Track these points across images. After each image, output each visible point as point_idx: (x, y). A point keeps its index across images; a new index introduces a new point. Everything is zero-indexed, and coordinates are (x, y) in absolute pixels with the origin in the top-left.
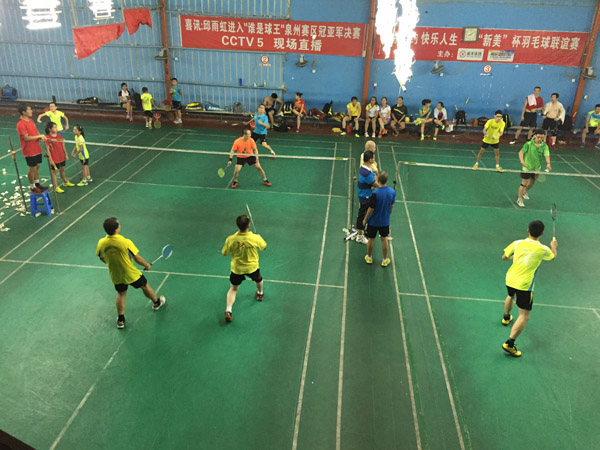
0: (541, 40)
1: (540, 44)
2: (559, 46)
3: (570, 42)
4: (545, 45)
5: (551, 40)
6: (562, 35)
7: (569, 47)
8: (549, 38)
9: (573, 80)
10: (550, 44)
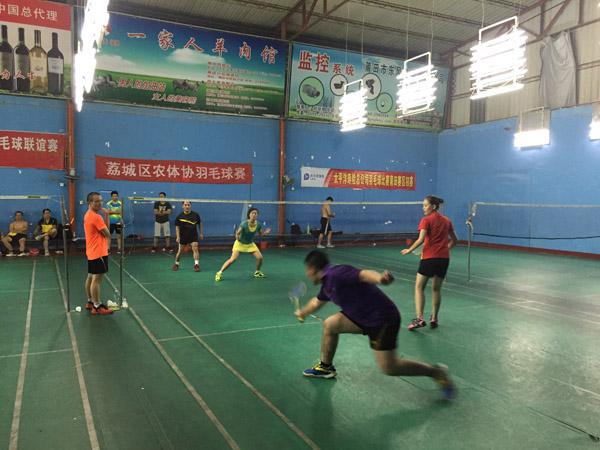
0: (10, 141)
1: (11, 145)
2: (35, 147)
3: (47, 144)
4: (18, 146)
5: (23, 141)
6: (36, 136)
7: (48, 150)
8: (20, 139)
9: (62, 185)
10: (23, 145)
